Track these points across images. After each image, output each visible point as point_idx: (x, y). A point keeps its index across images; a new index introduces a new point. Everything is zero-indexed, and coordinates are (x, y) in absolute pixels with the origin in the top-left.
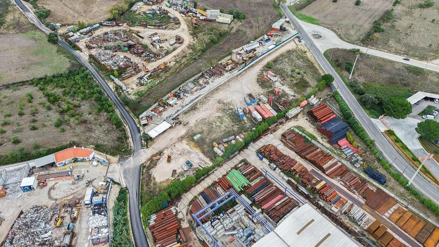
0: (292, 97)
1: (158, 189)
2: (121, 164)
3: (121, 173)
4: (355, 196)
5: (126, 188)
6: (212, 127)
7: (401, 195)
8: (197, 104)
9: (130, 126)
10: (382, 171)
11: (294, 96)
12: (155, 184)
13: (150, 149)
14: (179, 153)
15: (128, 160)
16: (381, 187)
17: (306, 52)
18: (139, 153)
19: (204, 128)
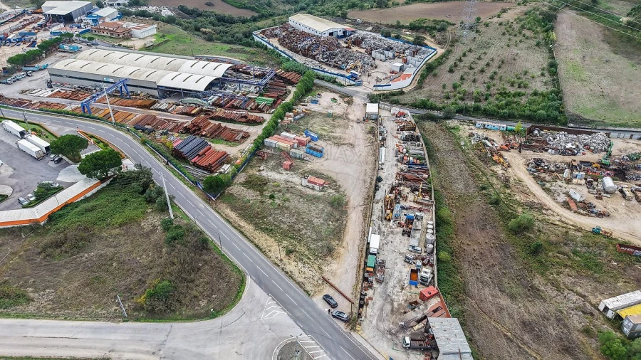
0: (261, 168)
11: (260, 171)
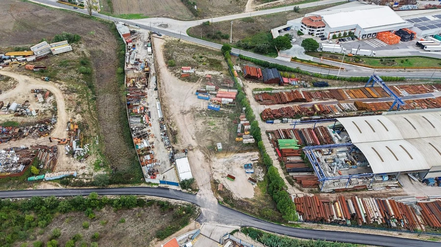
1: (262, 201)
2: (206, 221)
3: (219, 225)
4: (330, 101)
5: (242, 227)
6: (213, 133)
7: (340, 85)
8: (171, 129)
9: (149, 194)
10: (320, 80)
11: (222, 74)
12: (254, 201)
13: (201, 188)
14: (225, 168)
15: (204, 214)
16: (329, 88)
17: (179, 41)
18: (201, 200)
19: (209, 138)
